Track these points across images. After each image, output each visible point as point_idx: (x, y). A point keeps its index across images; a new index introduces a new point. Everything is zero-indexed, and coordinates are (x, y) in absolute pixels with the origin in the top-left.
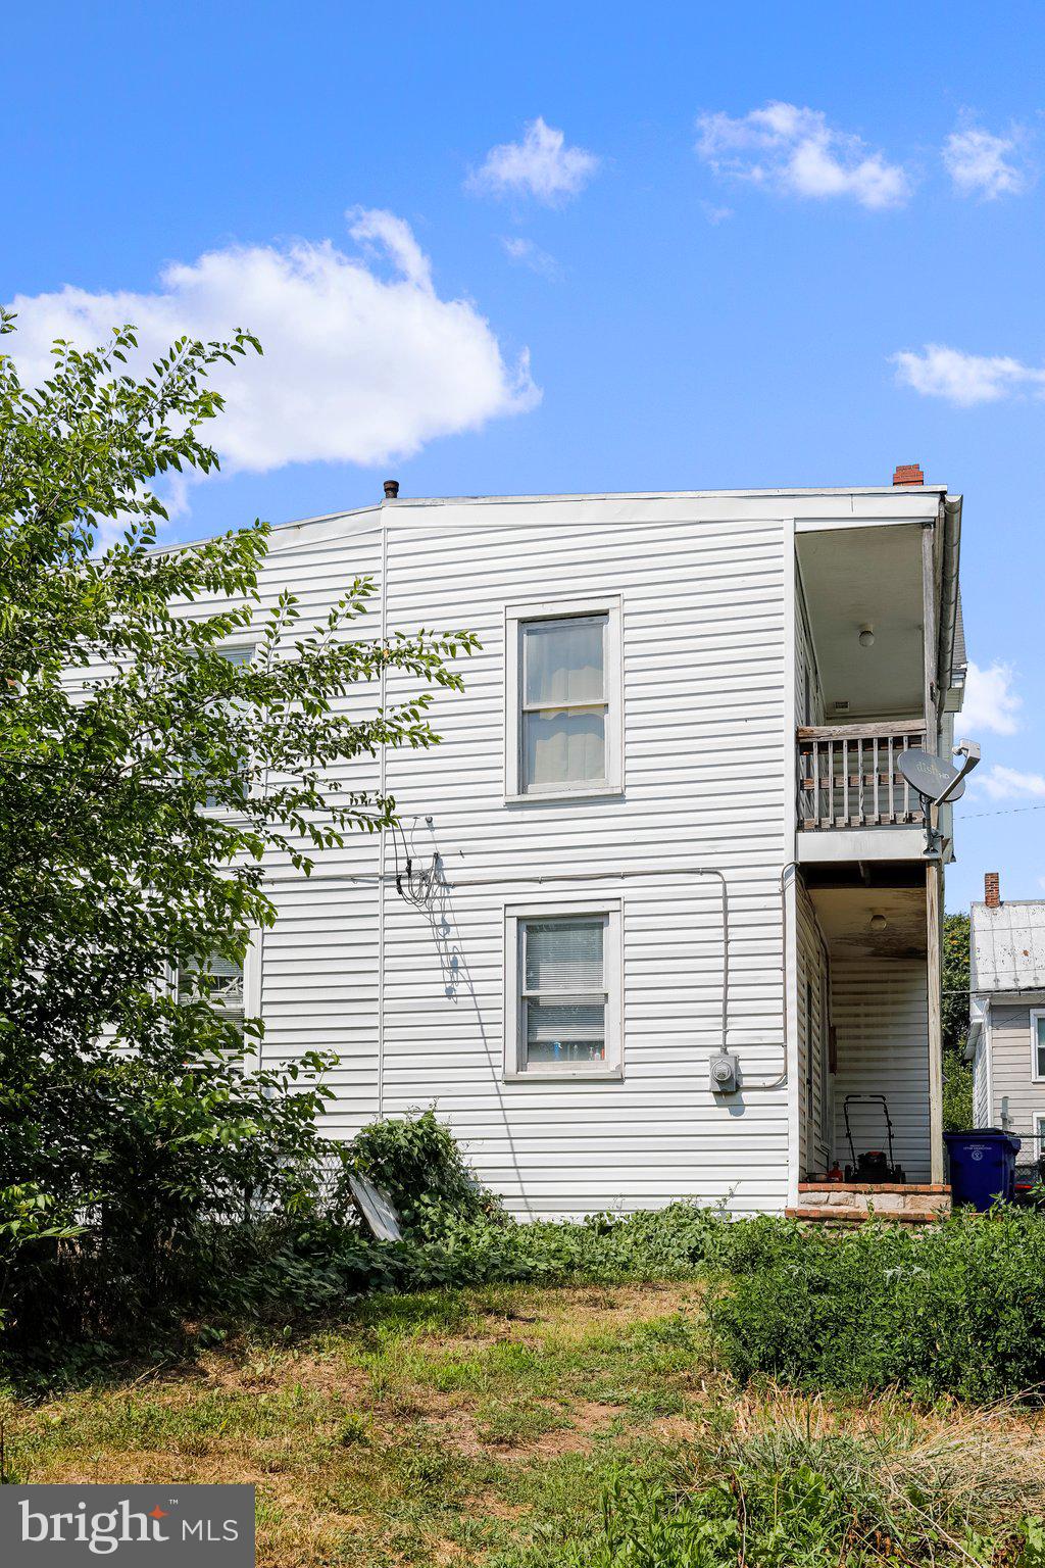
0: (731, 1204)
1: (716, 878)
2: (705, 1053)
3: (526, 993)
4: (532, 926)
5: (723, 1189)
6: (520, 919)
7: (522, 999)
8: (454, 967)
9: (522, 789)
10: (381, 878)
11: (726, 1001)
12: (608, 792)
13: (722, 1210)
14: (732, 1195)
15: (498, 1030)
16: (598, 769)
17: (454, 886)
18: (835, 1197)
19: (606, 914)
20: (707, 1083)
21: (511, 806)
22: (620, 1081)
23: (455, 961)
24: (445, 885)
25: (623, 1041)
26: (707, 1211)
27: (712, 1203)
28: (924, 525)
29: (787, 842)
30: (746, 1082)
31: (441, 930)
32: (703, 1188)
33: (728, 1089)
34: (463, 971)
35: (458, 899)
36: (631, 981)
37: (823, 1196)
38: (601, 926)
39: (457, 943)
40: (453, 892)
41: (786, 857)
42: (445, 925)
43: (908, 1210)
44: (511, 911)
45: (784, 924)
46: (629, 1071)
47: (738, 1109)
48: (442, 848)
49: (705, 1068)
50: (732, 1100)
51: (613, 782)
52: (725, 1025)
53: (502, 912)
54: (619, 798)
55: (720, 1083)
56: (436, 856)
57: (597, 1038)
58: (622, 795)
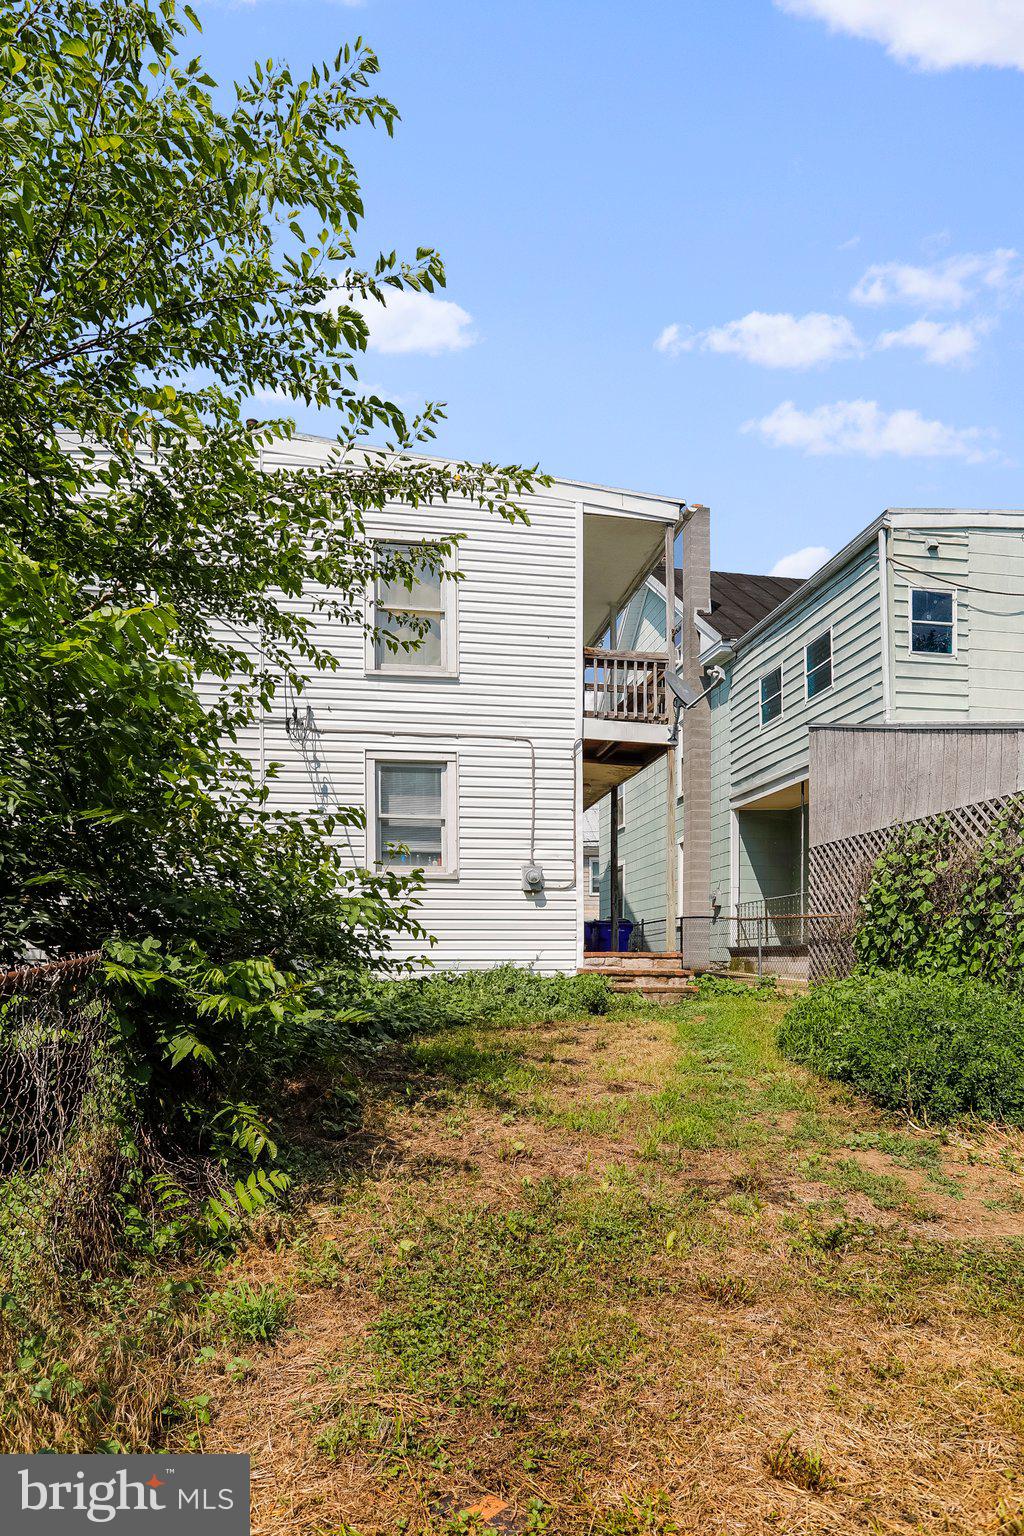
0: (537, 965)
1: (527, 744)
2: (518, 864)
3: (381, 815)
4: (386, 767)
5: (532, 955)
6: (378, 761)
7: (378, 819)
8: (325, 793)
9: (377, 667)
10: (261, 721)
11: (534, 829)
12: (448, 675)
13: (530, 969)
14: (538, 960)
15: (361, 841)
16: (435, 658)
17: (324, 732)
18: (609, 961)
19: (445, 763)
20: (520, 885)
21: (370, 677)
22: (457, 881)
23: (325, 788)
24: (316, 731)
25: (458, 853)
26: (521, 969)
27: (525, 965)
28: (669, 525)
29: (577, 723)
30: (547, 884)
31: (313, 764)
32: (520, 956)
33: (535, 889)
34: (332, 796)
35: (326, 742)
36: (464, 812)
37: (601, 960)
38: (439, 771)
39: (326, 775)
40: (322, 737)
41: (577, 735)
42: (316, 761)
43: (655, 969)
44: (371, 755)
45: (575, 779)
46: (463, 874)
47: (541, 903)
48: (313, 703)
49: (519, 874)
50: (538, 896)
51: (451, 670)
52: (533, 845)
53: (363, 755)
54: (455, 681)
55: (530, 884)
56: (309, 708)
57: (438, 850)
58: (457, 679)
